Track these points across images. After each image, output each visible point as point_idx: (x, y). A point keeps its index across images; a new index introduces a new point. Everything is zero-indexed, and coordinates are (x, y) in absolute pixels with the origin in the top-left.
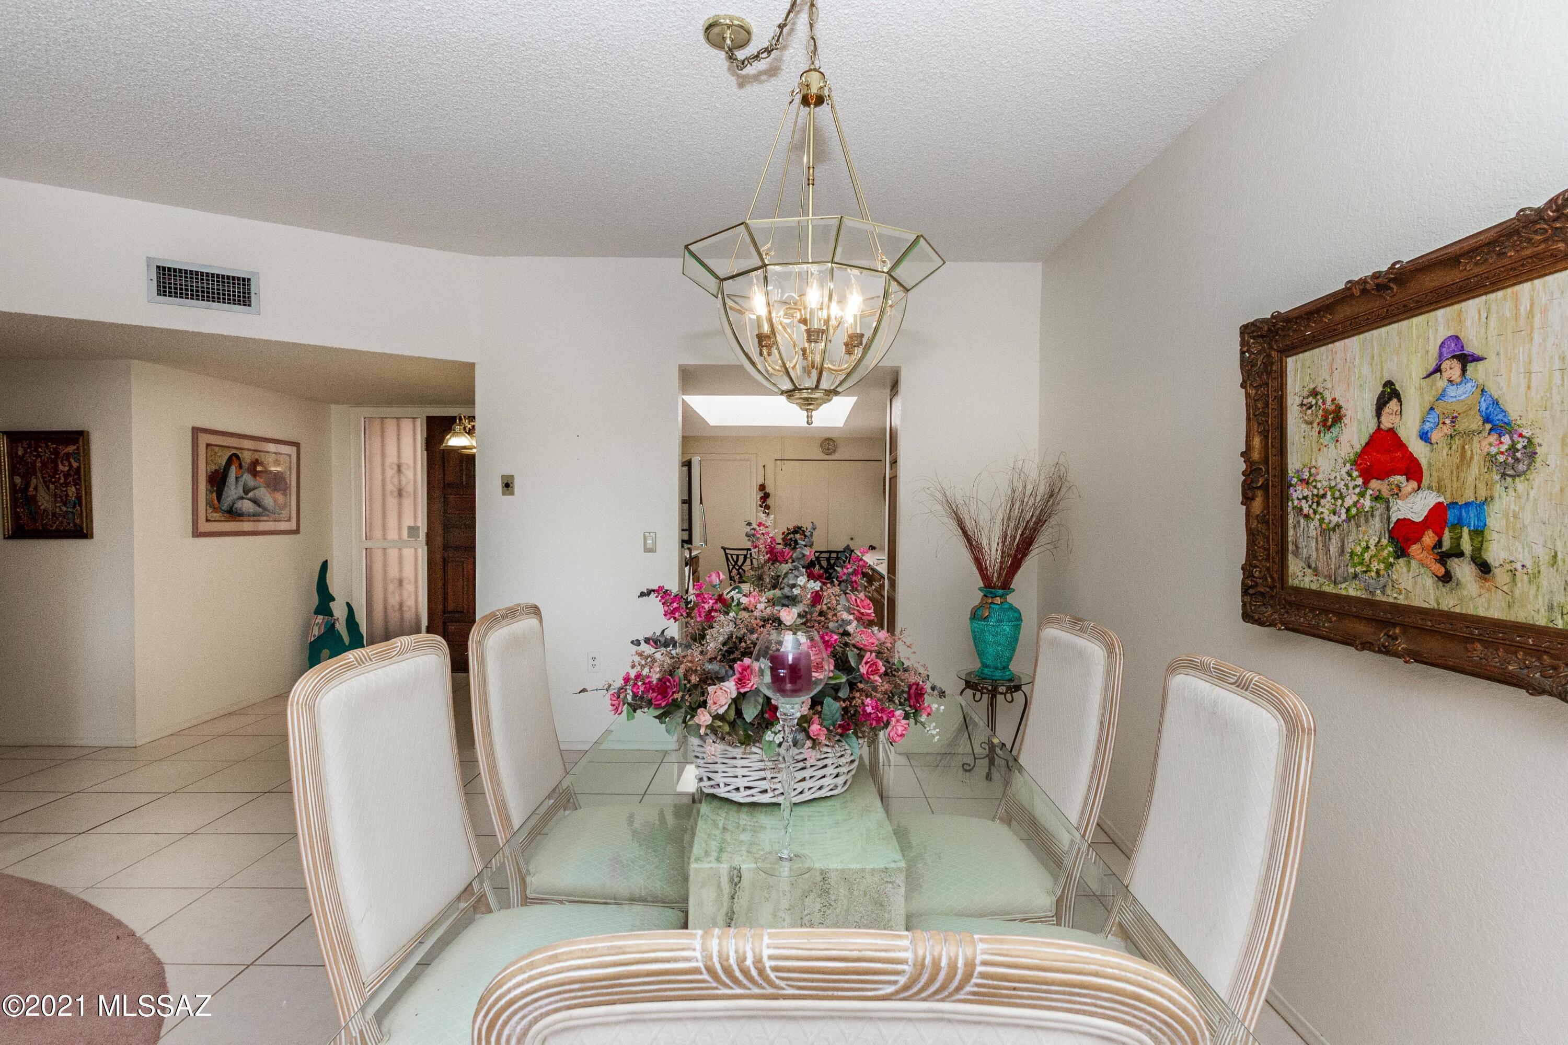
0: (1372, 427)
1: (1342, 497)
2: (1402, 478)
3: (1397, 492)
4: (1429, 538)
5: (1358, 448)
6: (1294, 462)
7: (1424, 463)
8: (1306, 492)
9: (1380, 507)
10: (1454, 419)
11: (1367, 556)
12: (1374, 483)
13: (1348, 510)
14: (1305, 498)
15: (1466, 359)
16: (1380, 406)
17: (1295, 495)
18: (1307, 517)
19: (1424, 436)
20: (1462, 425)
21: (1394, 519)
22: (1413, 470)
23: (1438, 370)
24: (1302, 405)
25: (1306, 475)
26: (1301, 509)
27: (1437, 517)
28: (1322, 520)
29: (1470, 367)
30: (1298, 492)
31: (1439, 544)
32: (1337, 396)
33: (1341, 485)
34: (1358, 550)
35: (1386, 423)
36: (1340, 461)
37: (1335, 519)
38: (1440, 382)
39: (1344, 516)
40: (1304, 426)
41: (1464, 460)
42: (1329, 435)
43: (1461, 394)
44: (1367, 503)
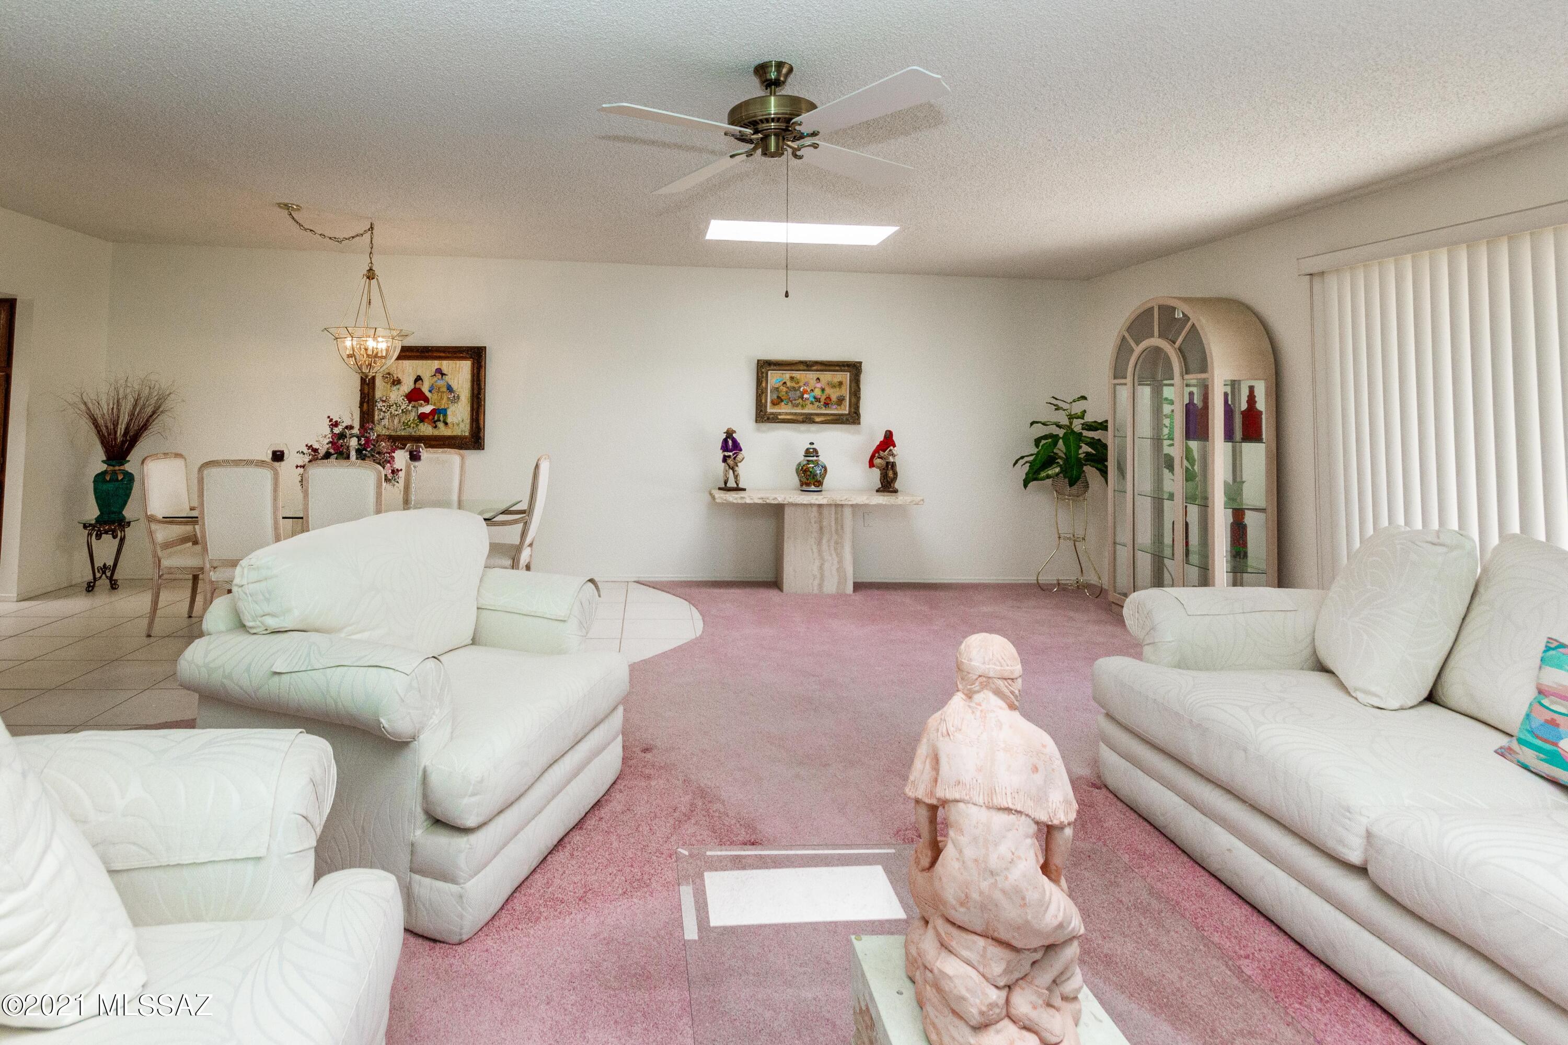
0: (412, 387)
1: (400, 406)
2: (422, 402)
3: (421, 405)
4: (431, 417)
5: (407, 392)
6: (378, 394)
7: (430, 398)
8: (384, 404)
9: (415, 409)
10: (439, 388)
11: (409, 423)
12: (412, 403)
13: (402, 410)
14: (384, 406)
15: (443, 374)
16: (416, 381)
17: (379, 405)
18: (384, 412)
19: (430, 391)
20: (441, 390)
21: (419, 412)
22: (427, 400)
23: (435, 375)
24: (383, 377)
25: (384, 399)
26: (382, 410)
27: (433, 412)
28: (391, 413)
29: (444, 377)
30: (380, 405)
31: (434, 419)
32: (399, 376)
33: (400, 403)
34: (406, 421)
35: (417, 386)
36: (399, 396)
37: (397, 413)
38: (435, 379)
39: (400, 411)
40: (384, 384)
41: (442, 398)
42: (395, 388)
43: (440, 383)
44: (410, 408)
